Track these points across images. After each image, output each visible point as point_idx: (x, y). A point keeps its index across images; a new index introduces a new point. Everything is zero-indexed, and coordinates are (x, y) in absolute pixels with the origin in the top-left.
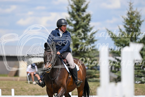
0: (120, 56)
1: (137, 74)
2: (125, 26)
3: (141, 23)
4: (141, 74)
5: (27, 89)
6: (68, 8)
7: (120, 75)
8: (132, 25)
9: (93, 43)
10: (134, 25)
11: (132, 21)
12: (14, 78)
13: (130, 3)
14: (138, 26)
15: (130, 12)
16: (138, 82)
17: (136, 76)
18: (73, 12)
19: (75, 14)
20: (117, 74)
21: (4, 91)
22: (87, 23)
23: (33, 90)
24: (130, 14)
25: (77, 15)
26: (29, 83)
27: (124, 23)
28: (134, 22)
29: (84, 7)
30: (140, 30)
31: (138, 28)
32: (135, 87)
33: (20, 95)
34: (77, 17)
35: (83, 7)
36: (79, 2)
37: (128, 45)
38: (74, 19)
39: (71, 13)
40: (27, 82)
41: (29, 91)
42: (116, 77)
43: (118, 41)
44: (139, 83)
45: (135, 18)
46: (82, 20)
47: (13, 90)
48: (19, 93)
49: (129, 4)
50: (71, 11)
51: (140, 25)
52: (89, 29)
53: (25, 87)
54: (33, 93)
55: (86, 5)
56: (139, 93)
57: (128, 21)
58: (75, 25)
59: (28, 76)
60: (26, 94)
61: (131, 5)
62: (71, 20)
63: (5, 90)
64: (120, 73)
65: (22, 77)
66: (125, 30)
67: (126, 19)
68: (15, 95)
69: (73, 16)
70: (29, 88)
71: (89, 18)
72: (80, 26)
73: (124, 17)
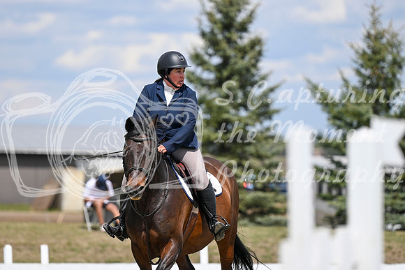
0: (344, 154)
1: (392, 205)
2: (358, 72)
3: (403, 63)
4: (401, 205)
5: (85, 244)
6: (200, 21)
7: (343, 208)
8: (378, 68)
9: (270, 118)
10: (383, 68)
11: (378, 57)
12: (48, 215)
13: (373, 7)
14: (395, 71)
15: (373, 32)
16: (393, 225)
17: (389, 208)
18: (212, 32)
19: (220, 37)
20: (334, 203)
21: (19, 250)
22: (253, 61)
23: (100, 248)
24: (372, 37)
25: (225, 41)
26: (89, 229)
27: (356, 62)
28: (383, 60)
29: (244, 19)
30: (399, 82)
31: (394, 75)
32: (387, 240)
33: (66, 262)
34: (224, 45)
35: (241, 17)
36: (231, 4)
37: (367, 124)
38: (217, 51)
39: (208, 35)
40: (84, 225)
41: (90, 252)
42: (333, 212)
43: (339, 112)
44: (397, 230)
45: (387, 49)
46: (239, 55)
47: (44, 249)
48: (61, 255)
49: (371, 10)
50: (207, 30)
51: (400, 67)
52: (256, 78)
53: (79, 241)
54: (100, 256)
55: (248, 13)
56: (396, 257)
57: (366, 57)
58: (219, 68)
59: (85, 210)
60: (83, 260)
61: (376, 14)
62: (207, 53)
63: (22, 247)
64: (344, 201)
65: (70, 213)
66: (359, 81)
67: (361, 52)
68: (51, 261)
69: (213, 42)
70: (90, 244)
71: (257, 48)
72: (232, 70)
73: (354, 45)
